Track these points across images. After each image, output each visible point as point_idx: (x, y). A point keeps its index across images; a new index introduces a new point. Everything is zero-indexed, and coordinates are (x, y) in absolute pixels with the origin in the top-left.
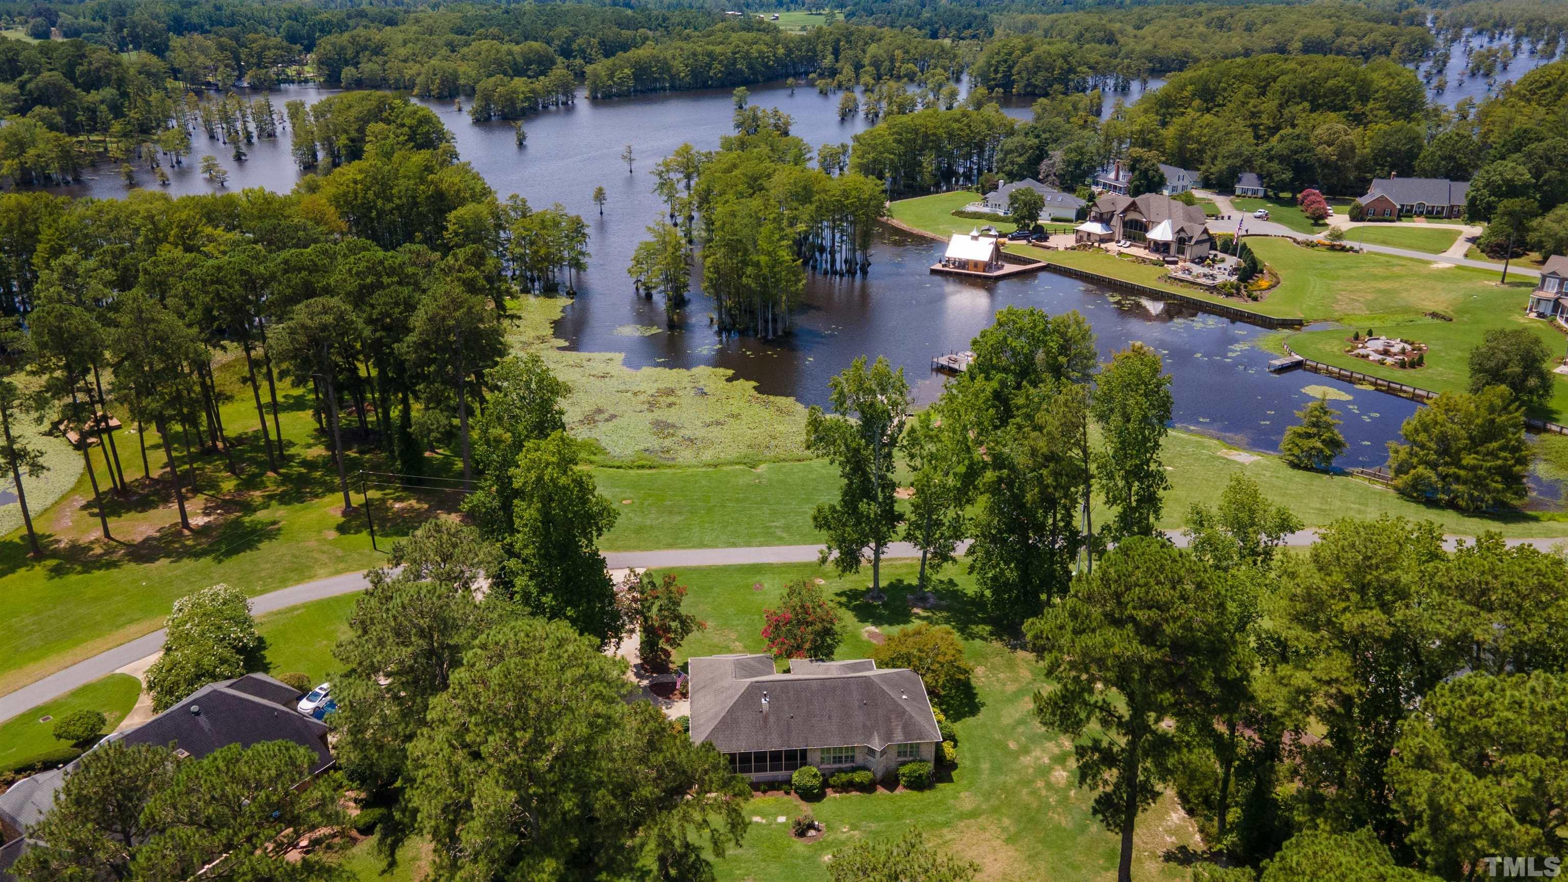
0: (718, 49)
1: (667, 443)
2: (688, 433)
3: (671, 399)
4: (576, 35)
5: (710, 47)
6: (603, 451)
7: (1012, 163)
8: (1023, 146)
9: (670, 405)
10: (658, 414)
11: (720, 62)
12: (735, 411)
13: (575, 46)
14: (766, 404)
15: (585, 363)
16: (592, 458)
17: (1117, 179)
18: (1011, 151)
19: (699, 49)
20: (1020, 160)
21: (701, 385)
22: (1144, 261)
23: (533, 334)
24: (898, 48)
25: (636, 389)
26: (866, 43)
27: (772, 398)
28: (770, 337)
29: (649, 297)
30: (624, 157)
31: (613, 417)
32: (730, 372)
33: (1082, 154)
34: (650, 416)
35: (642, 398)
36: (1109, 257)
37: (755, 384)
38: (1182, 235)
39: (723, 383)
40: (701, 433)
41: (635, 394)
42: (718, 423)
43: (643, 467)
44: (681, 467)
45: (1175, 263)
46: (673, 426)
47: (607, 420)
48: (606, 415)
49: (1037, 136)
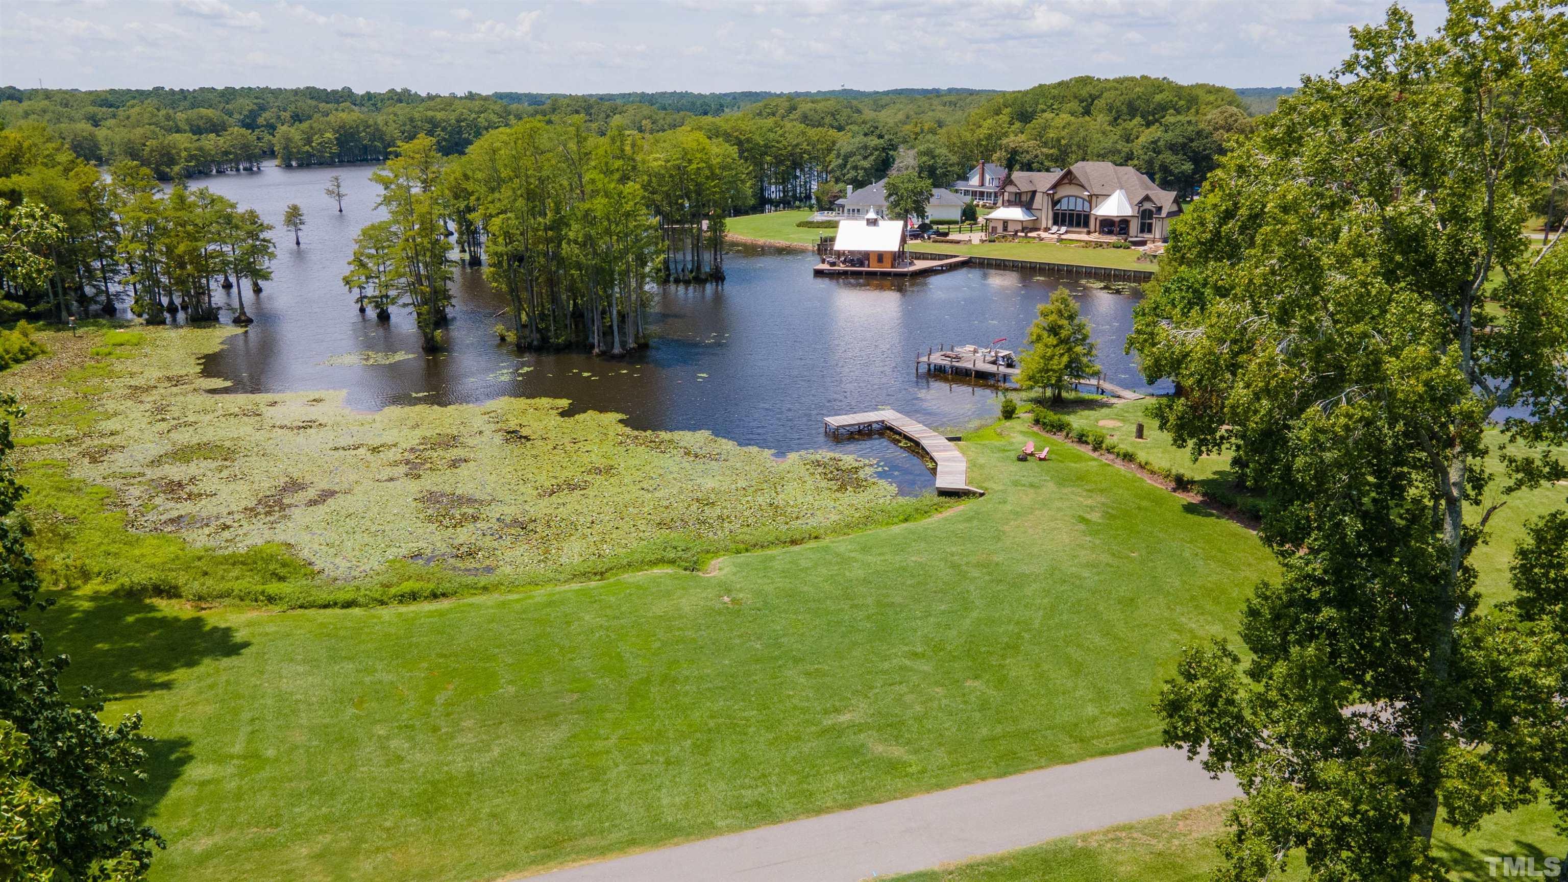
0: (439, 115)
1: (464, 535)
2: (510, 511)
3: (455, 453)
4: (263, 108)
5: (430, 114)
6: (307, 570)
7: (855, 168)
8: (866, 147)
9: (454, 464)
10: (430, 482)
11: (444, 129)
12: (600, 463)
13: (261, 121)
14: (658, 446)
15: (264, 409)
16: (273, 588)
17: (982, 184)
18: (852, 154)
19: (417, 115)
20: (866, 164)
21: (513, 425)
22: (1099, 245)
23: (157, 374)
24: (645, 118)
25: (377, 442)
26: (608, 116)
27: (664, 435)
28: (617, 350)
29: (384, 317)
30: (330, 192)
31: (326, 495)
32: (564, 403)
33: (933, 157)
34: (414, 487)
35: (391, 455)
36: (1046, 245)
37: (620, 416)
38: (1147, 206)
39: (554, 420)
40: (541, 508)
41: (375, 450)
42: (572, 488)
43: (414, 596)
44: (513, 586)
45: (1143, 243)
46: (470, 501)
47: (312, 503)
48: (311, 493)
49: (881, 137)
